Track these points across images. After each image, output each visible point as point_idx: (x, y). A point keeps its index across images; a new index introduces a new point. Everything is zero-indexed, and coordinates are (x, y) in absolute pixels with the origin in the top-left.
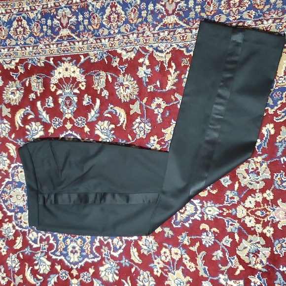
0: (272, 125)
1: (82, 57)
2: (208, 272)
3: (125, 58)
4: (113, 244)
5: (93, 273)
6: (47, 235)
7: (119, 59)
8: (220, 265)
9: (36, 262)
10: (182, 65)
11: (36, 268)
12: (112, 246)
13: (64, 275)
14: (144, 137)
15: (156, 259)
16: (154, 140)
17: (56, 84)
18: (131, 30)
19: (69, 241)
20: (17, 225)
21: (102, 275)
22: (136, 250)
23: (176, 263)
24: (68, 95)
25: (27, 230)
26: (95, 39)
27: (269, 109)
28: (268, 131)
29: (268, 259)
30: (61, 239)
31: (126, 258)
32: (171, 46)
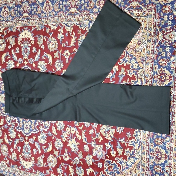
0: (117, 67)
1: (33, 27)
2: (87, 141)
3: (52, 29)
4: (44, 124)
5: (35, 139)
6: (15, 119)
7: (49, 29)
8: (92, 137)
9: (9, 132)
10: (78, 33)
11: (9, 135)
12: (44, 126)
13: (22, 139)
14: (60, 70)
15: (64, 133)
17: (20, 41)
18: (55, 15)
19: (24, 122)
20: (1, 113)
21: (39, 140)
22: (55, 128)
23: (73, 135)
24: (26, 47)
25: (6, 116)
26: (39, 19)
28: (116, 69)
29: (114, 135)
30: (21, 121)
31: (50, 132)
32: (73, 23)
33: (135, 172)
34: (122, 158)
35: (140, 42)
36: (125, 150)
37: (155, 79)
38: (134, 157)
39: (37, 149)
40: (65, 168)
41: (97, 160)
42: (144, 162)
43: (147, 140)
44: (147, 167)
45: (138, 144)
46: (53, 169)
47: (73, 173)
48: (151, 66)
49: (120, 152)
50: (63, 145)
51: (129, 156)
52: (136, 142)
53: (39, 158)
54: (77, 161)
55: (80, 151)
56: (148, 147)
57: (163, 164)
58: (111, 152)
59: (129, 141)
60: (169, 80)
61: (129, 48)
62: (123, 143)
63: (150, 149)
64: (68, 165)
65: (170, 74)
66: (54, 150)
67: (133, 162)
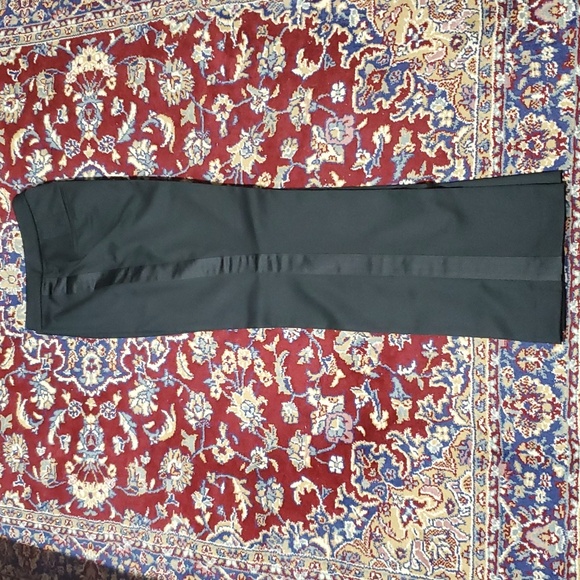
0: (387, 128)
1: (112, 35)
2: (291, 386)
3: (174, 32)
4: (150, 350)
5: (119, 403)
6: (52, 341)
7: (165, 35)
8: (309, 373)
9: (33, 390)
10: (258, 36)
11: (34, 400)
12: (149, 353)
13: (75, 409)
14: (201, 163)
15: (214, 370)
16: (215, 167)
17: (73, 85)
19: (84, 348)
20: (8, 327)
21: (133, 403)
22: (185, 357)
23: (244, 374)
24: (90, 101)
25: (22, 335)
26: (133, 6)
27: (384, 100)
28: (382, 138)
29: (380, 355)
30: (73, 347)
31: (170, 373)
32: (242, 6)
33: (455, 475)
34: (408, 431)
35: (457, 41)
36: (419, 402)
37: (510, 154)
38: (449, 423)
39: (125, 436)
40: (219, 489)
41: (328, 449)
42: (483, 436)
43: (490, 360)
44: (492, 451)
45: (460, 375)
46: (179, 496)
47: (248, 502)
48: (498, 113)
49: (402, 410)
50: (211, 412)
51: (432, 421)
52: (454, 369)
53: (131, 465)
54: (259, 460)
55: (270, 426)
56: (493, 383)
57: (548, 436)
58: (374, 416)
59: (430, 371)
60: (555, 152)
61: (425, 64)
62: (410, 378)
63: (502, 387)
64: (229, 477)
65: (560, 130)
66: (183, 432)
67: (447, 438)
